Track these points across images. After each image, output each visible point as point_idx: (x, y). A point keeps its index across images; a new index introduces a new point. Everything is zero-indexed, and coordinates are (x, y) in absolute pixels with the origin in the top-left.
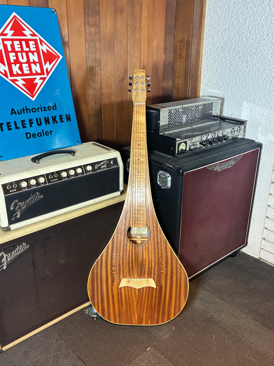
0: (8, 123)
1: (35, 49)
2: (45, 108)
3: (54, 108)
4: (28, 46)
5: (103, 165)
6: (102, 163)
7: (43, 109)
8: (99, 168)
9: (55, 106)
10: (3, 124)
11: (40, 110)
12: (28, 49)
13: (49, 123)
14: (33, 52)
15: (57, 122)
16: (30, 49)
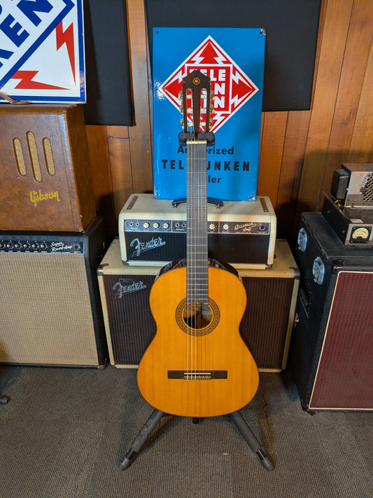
0: (172, 162)
1: (224, 80)
2: (219, 150)
3: (231, 152)
4: (216, 75)
5: (247, 227)
6: (246, 225)
7: (216, 152)
8: (240, 230)
9: (232, 150)
10: (167, 161)
11: (212, 152)
12: (215, 79)
13: (219, 169)
14: (220, 83)
15: (229, 169)
16: (218, 79)
